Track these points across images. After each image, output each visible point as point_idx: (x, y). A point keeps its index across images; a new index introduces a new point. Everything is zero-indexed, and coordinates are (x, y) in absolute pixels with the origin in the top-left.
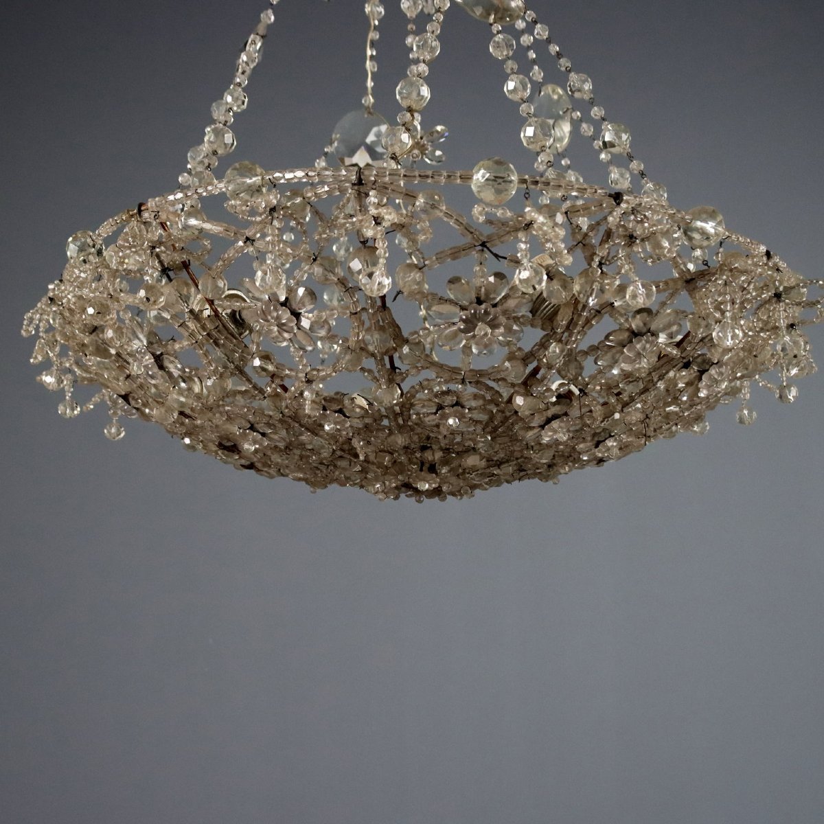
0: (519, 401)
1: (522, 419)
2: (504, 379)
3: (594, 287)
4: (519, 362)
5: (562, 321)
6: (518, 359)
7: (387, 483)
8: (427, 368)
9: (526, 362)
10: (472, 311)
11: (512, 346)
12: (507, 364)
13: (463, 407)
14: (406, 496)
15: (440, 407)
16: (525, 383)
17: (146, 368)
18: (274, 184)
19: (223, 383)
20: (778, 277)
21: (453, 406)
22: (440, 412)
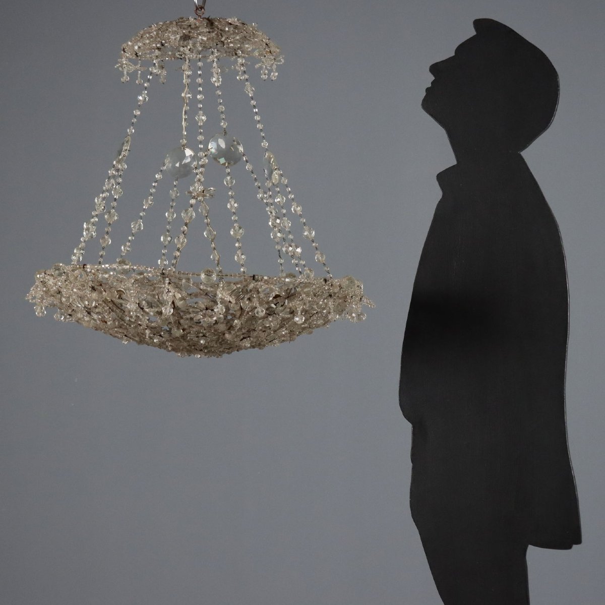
0: (227, 335)
17: (84, 316)
18: (134, 270)
19: (115, 323)
20: (331, 288)
21: (202, 337)
22: (198, 338)
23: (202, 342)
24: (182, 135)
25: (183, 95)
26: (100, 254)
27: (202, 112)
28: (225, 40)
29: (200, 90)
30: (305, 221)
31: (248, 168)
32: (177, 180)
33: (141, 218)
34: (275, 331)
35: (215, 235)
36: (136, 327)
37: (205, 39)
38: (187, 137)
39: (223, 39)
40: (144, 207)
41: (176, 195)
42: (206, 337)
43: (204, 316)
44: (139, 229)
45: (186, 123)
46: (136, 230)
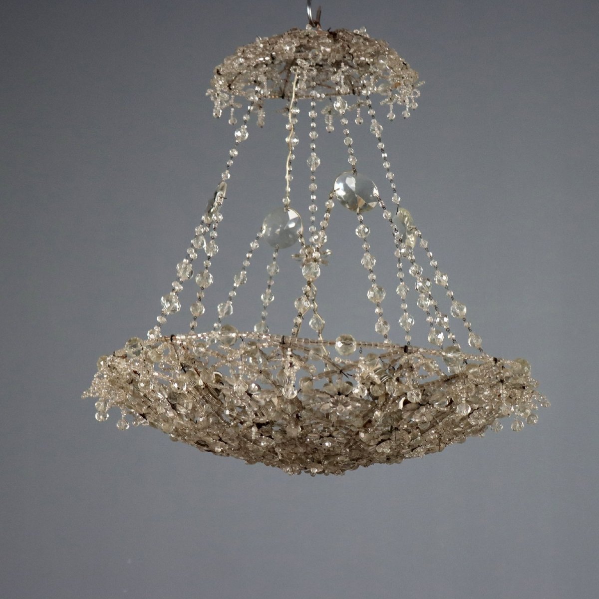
0: (362, 435)
1: (364, 443)
2: (353, 425)
4: (360, 418)
7: (294, 468)
9: (364, 418)
10: (336, 398)
14: (305, 472)
15: (321, 437)
16: (364, 427)
17: (166, 410)
18: (242, 339)
19: (208, 420)
20: (502, 371)
21: (328, 437)
22: (321, 439)
23: (327, 444)
24: (285, 192)
25: (287, 140)
26: (191, 325)
27: (315, 154)
28: (355, 51)
29: (313, 126)
30: (452, 294)
31: (385, 216)
32: (277, 251)
33: (230, 299)
34: (423, 432)
35: (324, 324)
36: (236, 426)
37: (328, 50)
38: (291, 195)
39: (351, 51)
40: (235, 285)
41: (276, 271)
42: (333, 437)
43: (336, 403)
44: (228, 313)
45: (289, 176)
46: (224, 314)
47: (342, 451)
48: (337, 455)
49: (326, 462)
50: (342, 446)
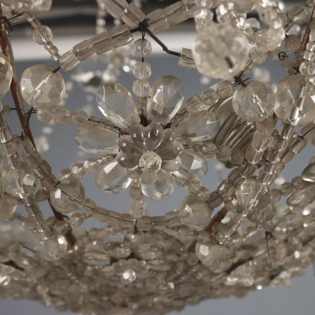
0: (203, 250)
1: (205, 268)
2: (184, 227)
3: (301, 96)
4: (203, 205)
5: (258, 148)
6: (201, 202)
8: (90, 216)
9: (211, 206)
10: (135, 136)
11: (193, 185)
12: (187, 208)
13: (139, 259)
15: (114, 260)
16: (208, 230)
21: (127, 258)
22: (114, 264)
23: (127, 275)
47: (161, 287)
48: (152, 294)
49: (135, 306)
50: (160, 278)
